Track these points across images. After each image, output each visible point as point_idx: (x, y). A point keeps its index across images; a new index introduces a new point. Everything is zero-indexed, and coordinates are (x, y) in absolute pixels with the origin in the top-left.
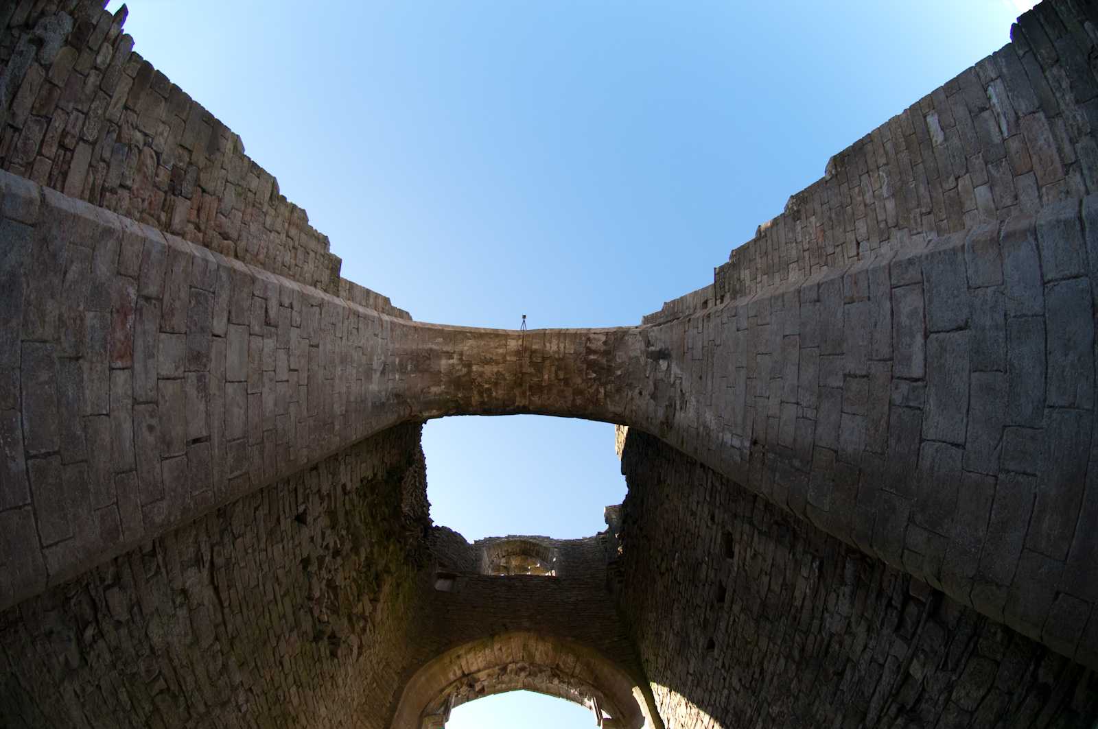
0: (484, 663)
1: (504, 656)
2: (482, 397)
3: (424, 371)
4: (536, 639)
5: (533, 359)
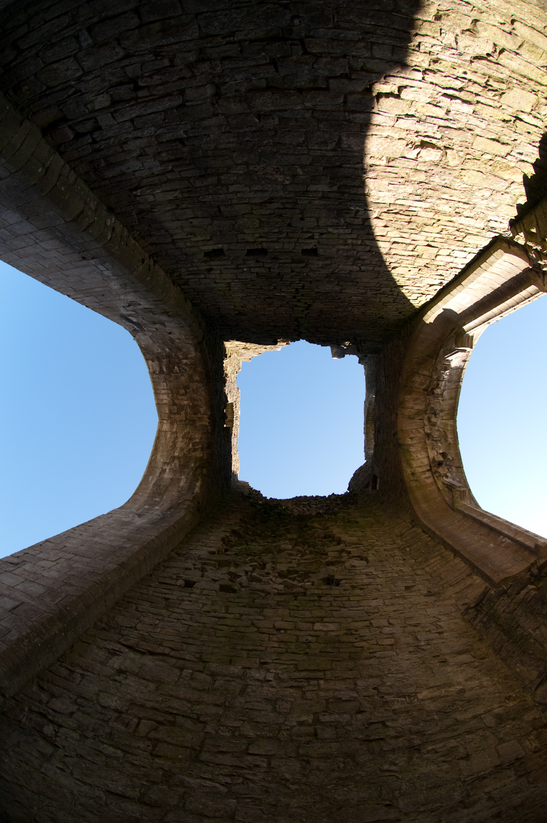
0: (422, 452)
1: (418, 435)
2: (197, 449)
3: (166, 489)
4: (403, 408)
5: (176, 411)
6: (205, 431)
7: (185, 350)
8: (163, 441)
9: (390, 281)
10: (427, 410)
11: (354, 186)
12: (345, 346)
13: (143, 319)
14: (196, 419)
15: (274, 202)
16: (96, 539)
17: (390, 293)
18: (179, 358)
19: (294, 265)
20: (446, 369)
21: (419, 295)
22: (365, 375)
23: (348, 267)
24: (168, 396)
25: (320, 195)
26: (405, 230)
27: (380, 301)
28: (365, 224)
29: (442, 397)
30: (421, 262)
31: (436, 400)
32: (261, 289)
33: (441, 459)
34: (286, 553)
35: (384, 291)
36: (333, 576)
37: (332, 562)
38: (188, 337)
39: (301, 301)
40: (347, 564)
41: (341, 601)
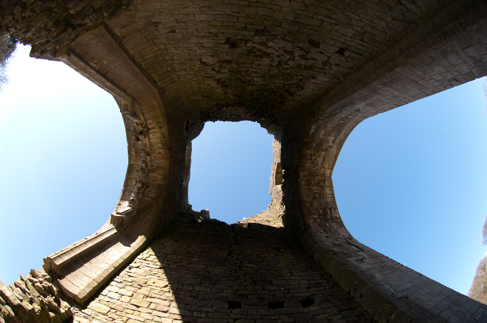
0: (153, 142)
1: (155, 155)
2: (309, 155)
3: (334, 128)
4: (165, 175)
5: (321, 182)
6: (303, 167)
7: (316, 224)
8: (331, 162)
9: (169, 274)
10: (148, 172)
12: (200, 219)
13: (349, 249)
14: (308, 176)
16: (396, 93)
17: (170, 263)
18: (320, 219)
20: (132, 200)
21: (148, 259)
22: (188, 198)
23: (203, 290)
24: (326, 193)
27: (177, 255)
29: (137, 181)
30: (145, 291)
31: (141, 179)
32: (267, 271)
33: (140, 137)
34: (259, 74)
35: (174, 264)
36: (230, 48)
37: (227, 64)
38: (315, 234)
39: (236, 259)
40: (216, 60)
41: (229, 21)
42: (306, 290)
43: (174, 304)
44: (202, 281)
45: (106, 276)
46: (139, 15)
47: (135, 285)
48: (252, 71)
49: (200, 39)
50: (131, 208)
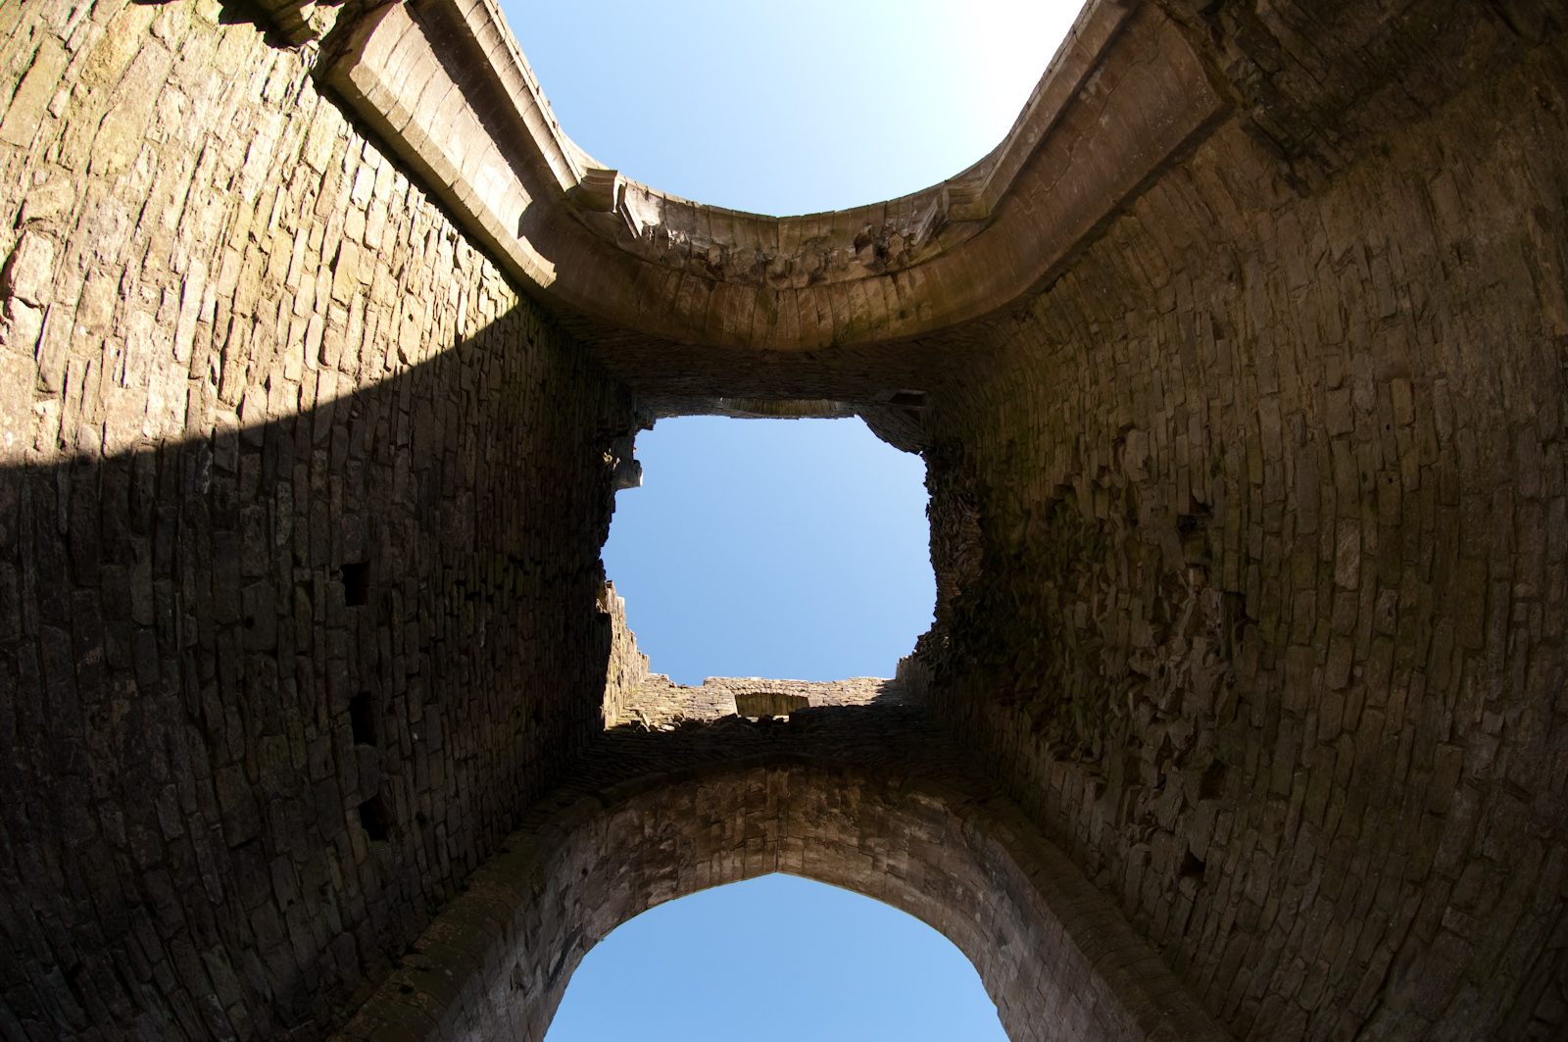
0: (853, 292)
1: (813, 302)
2: (844, 797)
3: (937, 869)
4: (751, 337)
5: (759, 841)
6: (803, 779)
8: (826, 867)
9: (441, 367)
10: (757, 283)
11: (132, 491)
12: (614, 460)
13: (552, 942)
14: (775, 797)
15: (202, 710)
17: (477, 367)
18: (641, 843)
19: (396, 619)
20: (665, 237)
21: (484, 297)
22: (676, 416)
23: (398, 480)
24: (725, 858)
25: (164, 585)
26: (281, 330)
27: (500, 391)
28: (259, 443)
30: (385, 288)
32: (468, 683)
33: (870, 249)
34: (1098, 615)
35: (473, 382)
36: (1179, 516)
37: (1125, 512)
38: (592, 833)
39: (498, 582)
40: (1136, 477)
41: (1264, 505)
42: (414, 813)
43: (348, 386)
44: (425, 477)
45: (425, 158)
46: (1263, 218)
47: (402, 257)
48: (1107, 594)
49: (1201, 419)
50: (640, 233)
